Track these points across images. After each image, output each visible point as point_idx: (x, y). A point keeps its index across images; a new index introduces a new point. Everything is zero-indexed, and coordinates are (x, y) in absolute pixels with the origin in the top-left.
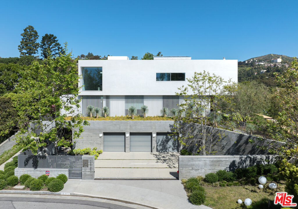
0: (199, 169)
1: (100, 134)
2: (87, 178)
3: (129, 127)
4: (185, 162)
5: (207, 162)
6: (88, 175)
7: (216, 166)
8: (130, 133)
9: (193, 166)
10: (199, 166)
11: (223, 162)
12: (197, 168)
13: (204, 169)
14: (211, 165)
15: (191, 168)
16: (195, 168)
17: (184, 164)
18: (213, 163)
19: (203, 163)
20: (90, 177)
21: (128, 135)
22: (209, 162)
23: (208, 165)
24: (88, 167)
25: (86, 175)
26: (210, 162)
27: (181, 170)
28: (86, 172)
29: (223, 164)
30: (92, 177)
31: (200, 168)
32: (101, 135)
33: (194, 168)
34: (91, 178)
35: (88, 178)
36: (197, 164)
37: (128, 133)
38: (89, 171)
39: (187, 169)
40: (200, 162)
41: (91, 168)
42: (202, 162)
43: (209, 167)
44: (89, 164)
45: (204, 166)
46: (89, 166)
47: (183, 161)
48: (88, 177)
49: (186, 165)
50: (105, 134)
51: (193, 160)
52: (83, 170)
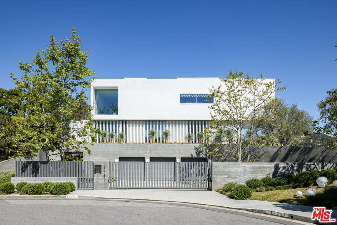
0: (237, 178)
1: (115, 159)
2: (99, 188)
3: (149, 151)
4: (219, 168)
5: (247, 168)
6: (102, 184)
7: (258, 173)
8: (150, 158)
9: (230, 174)
10: (237, 173)
11: (267, 169)
12: (234, 176)
13: (243, 177)
14: (252, 173)
15: (227, 176)
16: (233, 176)
17: (219, 170)
18: (255, 170)
19: (242, 170)
20: (103, 186)
21: (147, 160)
22: (249, 168)
23: (248, 172)
24: (101, 174)
25: (98, 184)
26: (251, 168)
27: (216, 178)
28: (99, 181)
29: (267, 171)
30: (105, 186)
31: (238, 176)
32: (117, 160)
33: (230, 176)
34: (105, 188)
35: (101, 188)
36: (235, 171)
37: (148, 158)
38: (102, 179)
39: (222, 176)
40: (239, 168)
41: (104, 175)
42: (241, 168)
43: (250, 175)
44: (102, 170)
45: (244, 174)
46: (103, 173)
47: (217, 167)
48: (101, 186)
49: (220, 172)
50: (121, 159)
51: (230, 166)
52: (95, 178)
